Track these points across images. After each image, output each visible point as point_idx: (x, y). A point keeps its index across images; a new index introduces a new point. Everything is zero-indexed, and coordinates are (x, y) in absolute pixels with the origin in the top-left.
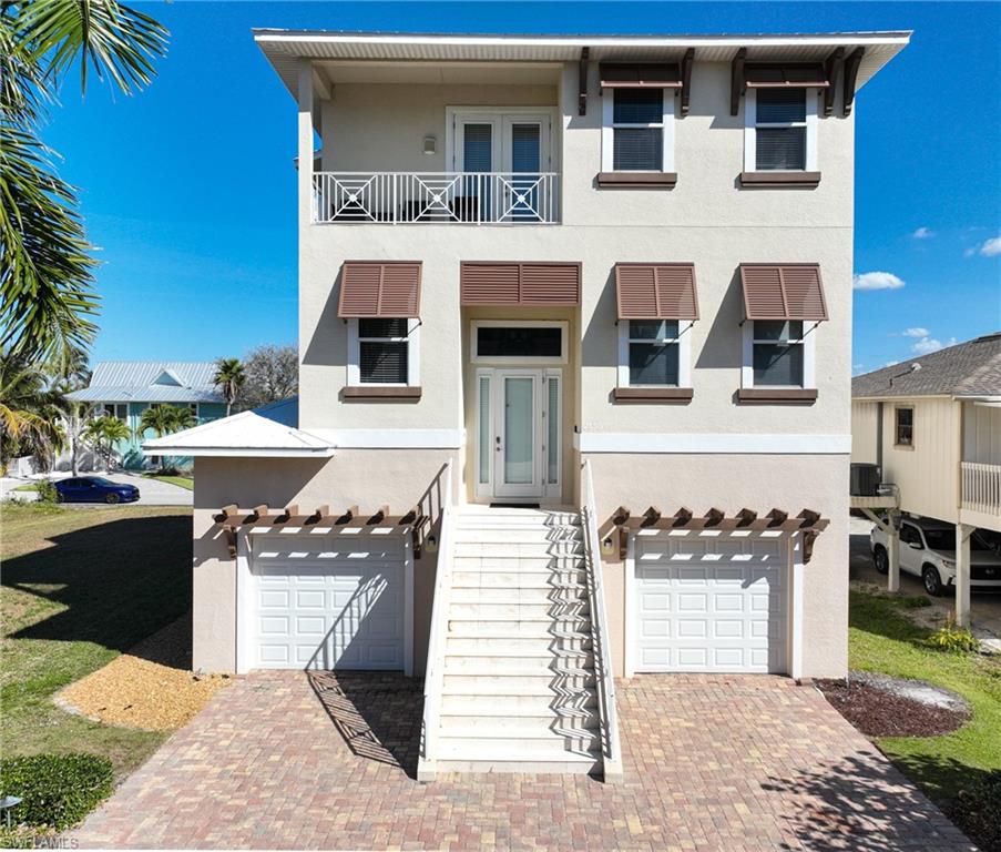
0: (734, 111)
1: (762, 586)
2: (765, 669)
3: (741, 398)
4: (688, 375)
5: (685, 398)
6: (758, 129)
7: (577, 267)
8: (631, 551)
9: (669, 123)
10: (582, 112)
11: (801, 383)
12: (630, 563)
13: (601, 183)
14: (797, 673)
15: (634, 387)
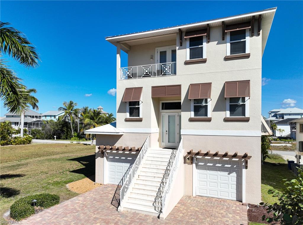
0: (223, 39)
1: (234, 174)
2: (235, 199)
3: (226, 120)
4: (210, 114)
5: (209, 120)
6: (231, 43)
7: (180, 86)
8: (195, 161)
9: (205, 45)
10: (181, 45)
11: (245, 115)
12: (194, 165)
13: (186, 63)
14: (244, 201)
15: (195, 117)
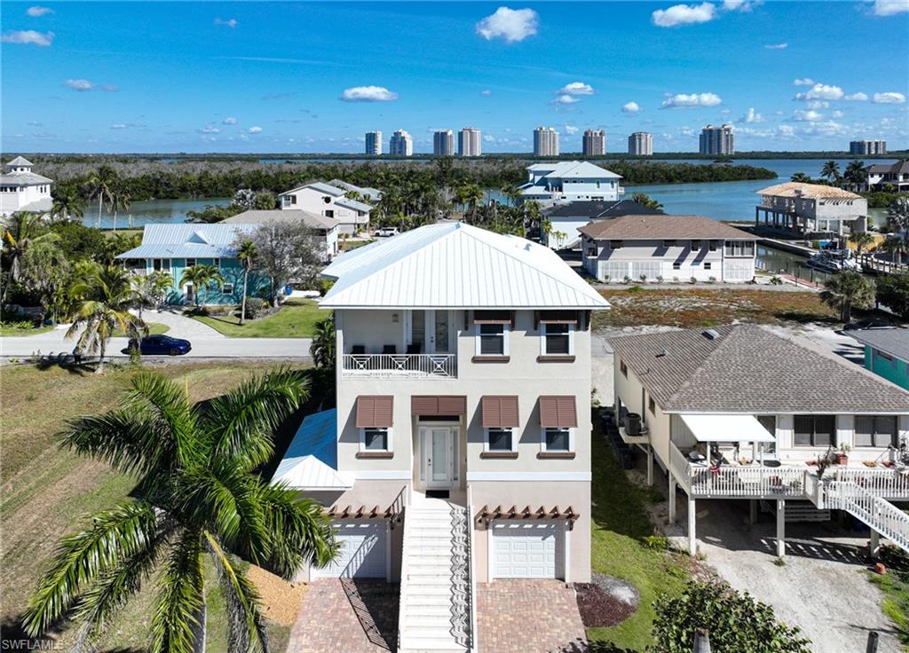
0: (536, 329)
1: (552, 539)
2: (553, 577)
3: (541, 456)
4: (516, 446)
5: (515, 456)
6: (547, 336)
7: (465, 397)
8: (490, 526)
9: (506, 334)
10: (466, 329)
11: (568, 449)
12: (490, 531)
13: (475, 360)
14: (568, 580)
15: (492, 451)
